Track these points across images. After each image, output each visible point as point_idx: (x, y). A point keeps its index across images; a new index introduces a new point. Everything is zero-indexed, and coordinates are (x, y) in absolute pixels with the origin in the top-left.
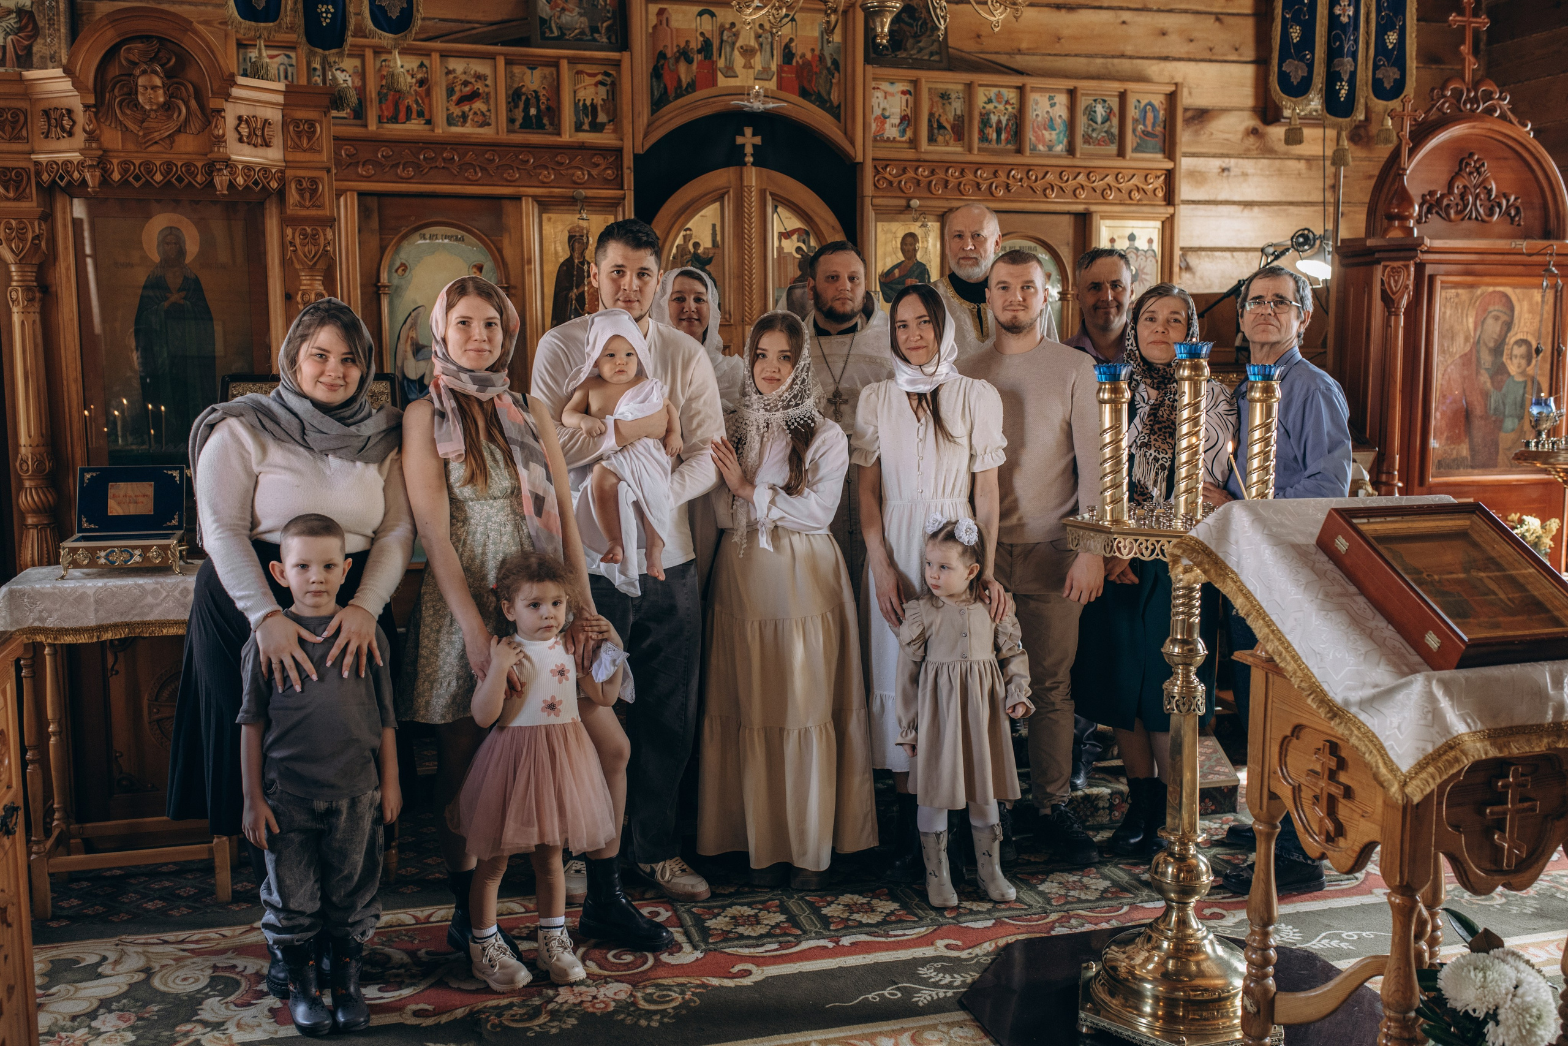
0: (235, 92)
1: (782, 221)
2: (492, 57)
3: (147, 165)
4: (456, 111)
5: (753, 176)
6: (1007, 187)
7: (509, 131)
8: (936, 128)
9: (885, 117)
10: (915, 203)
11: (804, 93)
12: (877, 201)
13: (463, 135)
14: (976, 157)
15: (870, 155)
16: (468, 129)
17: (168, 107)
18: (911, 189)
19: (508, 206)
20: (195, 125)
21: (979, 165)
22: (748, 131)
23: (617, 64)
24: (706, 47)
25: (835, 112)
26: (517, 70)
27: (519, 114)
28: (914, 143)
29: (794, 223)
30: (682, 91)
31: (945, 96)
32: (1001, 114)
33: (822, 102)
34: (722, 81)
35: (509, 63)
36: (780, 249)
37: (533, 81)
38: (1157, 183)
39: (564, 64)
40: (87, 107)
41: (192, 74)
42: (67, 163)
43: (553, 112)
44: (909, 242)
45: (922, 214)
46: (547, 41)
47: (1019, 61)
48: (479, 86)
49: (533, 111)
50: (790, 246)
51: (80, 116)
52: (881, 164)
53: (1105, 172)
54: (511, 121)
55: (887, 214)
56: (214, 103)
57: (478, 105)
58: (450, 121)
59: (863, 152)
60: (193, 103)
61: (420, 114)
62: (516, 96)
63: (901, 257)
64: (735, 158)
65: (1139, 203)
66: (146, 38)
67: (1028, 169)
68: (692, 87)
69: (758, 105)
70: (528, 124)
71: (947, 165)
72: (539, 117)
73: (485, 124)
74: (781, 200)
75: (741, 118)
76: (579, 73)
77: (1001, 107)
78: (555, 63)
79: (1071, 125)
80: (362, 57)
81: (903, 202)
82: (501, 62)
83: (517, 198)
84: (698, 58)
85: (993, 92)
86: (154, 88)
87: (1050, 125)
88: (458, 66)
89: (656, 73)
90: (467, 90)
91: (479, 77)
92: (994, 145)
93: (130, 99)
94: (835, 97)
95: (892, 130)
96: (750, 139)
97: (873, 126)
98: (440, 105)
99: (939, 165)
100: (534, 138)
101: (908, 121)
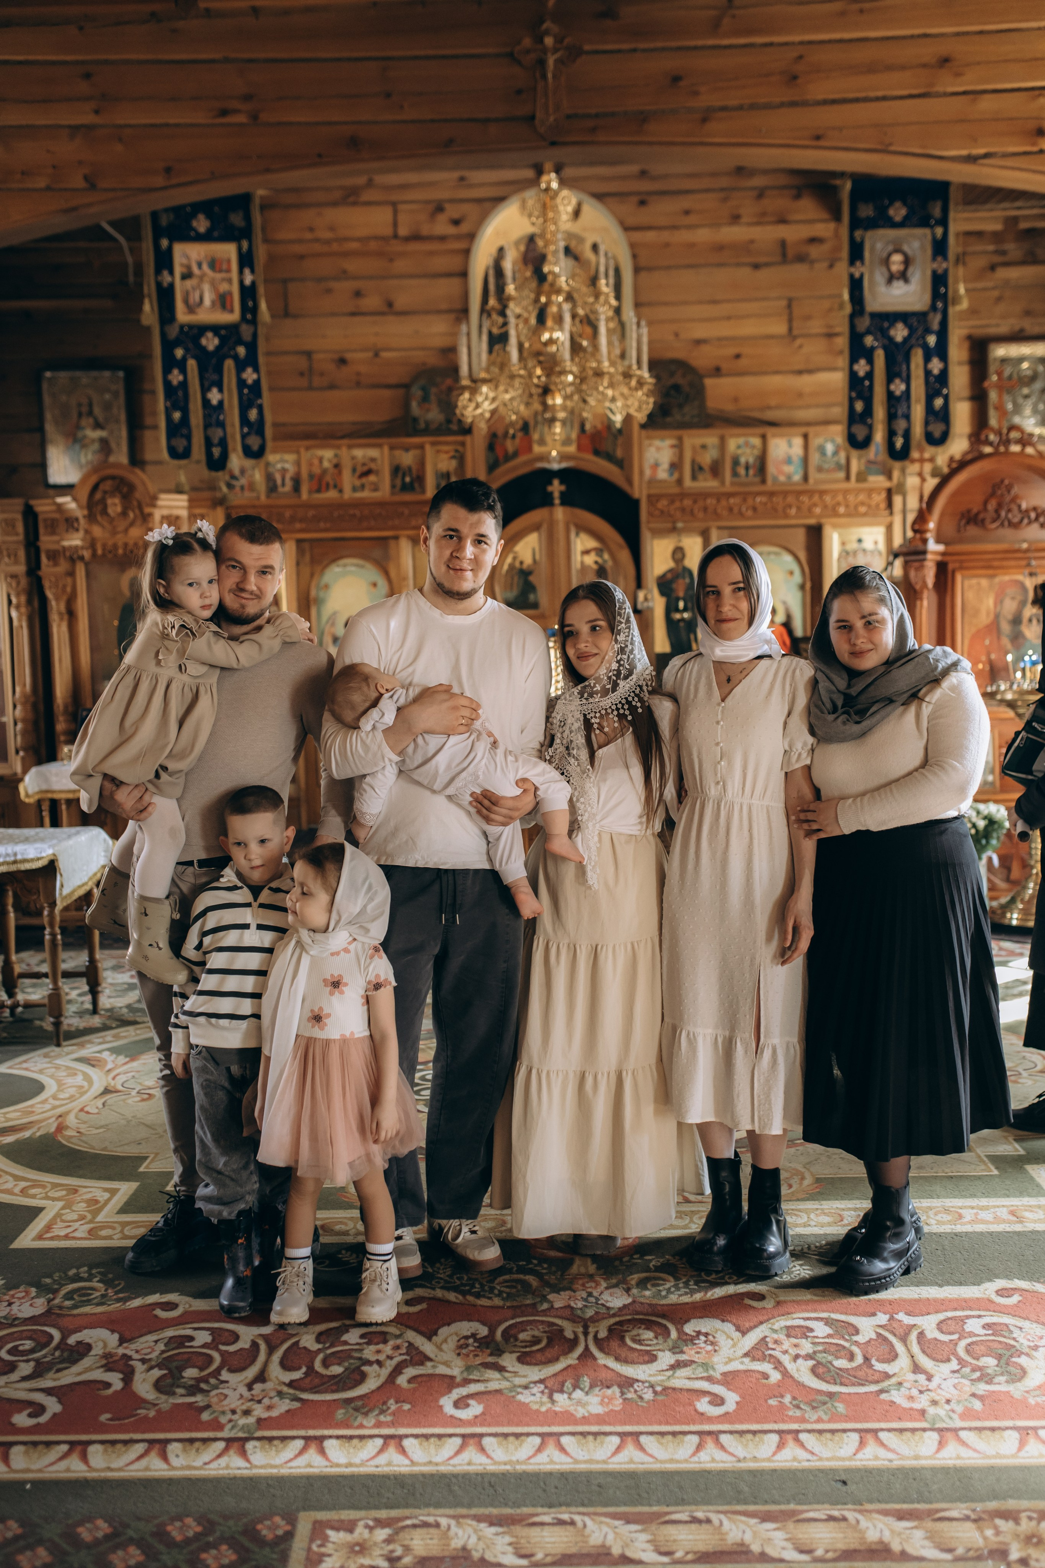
0: (160, 503)
1: (582, 543)
2: (380, 446)
3: (115, 547)
4: (358, 483)
5: (560, 513)
6: (755, 509)
7: (393, 494)
8: (697, 470)
9: (656, 466)
10: (680, 525)
11: (597, 453)
12: (652, 525)
13: (361, 499)
14: (728, 487)
15: (645, 493)
16: (365, 494)
17: (124, 514)
18: (678, 514)
19: (392, 543)
20: (139, 522)
21: (730, 495)
22: (556, 482)
23: (463, 444)
24: (525, 428)
25: (620, 464)
26: (398, 453)
27: (398, 482)
28: (680, 482)
29: (592, 543)
30: (508, 458)
31: (704, 447)
32: (748, 456)
33: (610, 457)
34: (537, 449)
35: (392, 448)
36: (582, 563)
37: (407, 459)
38: (880, 498)
39: (428, 447)
40: (84, 517)
41: (137, 495)
42: (76, 547)
43: (420, 479)
44: (679, 554)
45: (688, 531)
46: (416, 432)
47: (770, 415)
48: (373, 466)
49: (408, 479)
50: (590, 560)
51: (82, 521)
52: (653, 499)
53: (835, 492)
54: (393, 486)
55: (659, 533)
56: (147, 510)
57: (372, 478)
58: (354, 489)
59: (639, 491)
60: (137, 511)
61: (335, 486)
62: (396, 470)
63: (671, 564)
64: (547, 501)
65: (865, 515)
66: (113, 478)
67: (772, 494)
68: (516, 454)
69: (556, 466)
70: (406, 488)
71: (705, 495)
72: (412, 483)
73: (376, 489)
74: (581, 528)
75: (547, 475)
76: (438, 451)
77: (748, 451)
78: (421, 447)
79: (805, 460)
80: (298, 452)
81: (669, 525)
82: (386, 449)
83: (396, 538)
84: (520, 435)
85: (741, 441)
86: (115, 505)
87: (789, 461)
88: (359, 453)
89: (491, 447)
90: (365, 469)
91: (373, 460)
92: (743, 479)
93: (104, 512)
94: (619, 453)
95: (662, 474)
96: (556, 488)
97: (648, 473)
98: (348, 479)
99: (700, 496)
100: (408, 497)
101: (675, 466)
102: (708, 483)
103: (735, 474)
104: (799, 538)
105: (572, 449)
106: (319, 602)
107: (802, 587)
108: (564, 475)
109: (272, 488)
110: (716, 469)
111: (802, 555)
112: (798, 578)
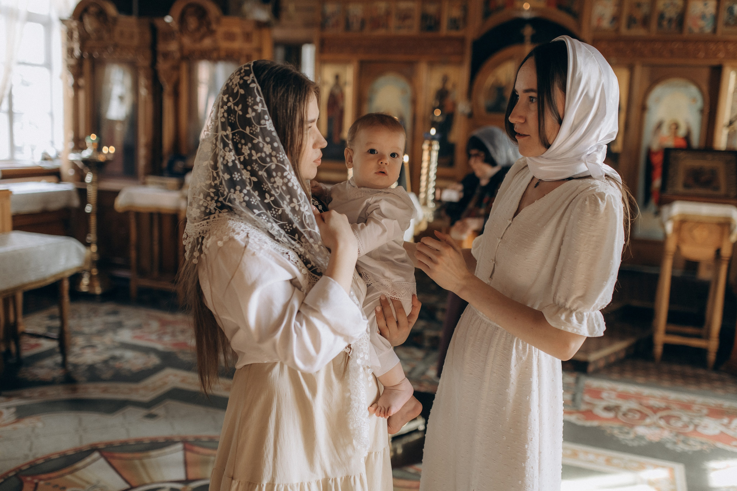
4: (399, 24)
6: (672, 52)
7: (420, 32)
9: (601, 17)
13: (400, 35)
14: (653, 35)
15: (591, 37)
16: (404, 32)
17: (199, 29)
18: (614, 54)
19: (416, 65)
21: (654, 41)
22: (527, 28)
25: (575, 15)
26: (426, 5)
27: (424, 24)
28: (617, 30)
30: (498, 9)
31: (639, 5)
32: (671, 14)
33: (568, 11)
34: (516, 4)
41: (207, 17)
43: (439, 23)
45: (618, 66)
48: (409, 13)
51: (177, 33)
52: (596, 42)
54: (422, 28)
57: (407, 21)
58: (398, 28)
60: (207, 27)
61: (384, 27)
62: (424, 17)
64: (521, 40)
67: (686, 41)
68: (502, 7)
69: (527, 15)
70: (428, 28)
71: (635, 39)
73: (409, 29)
75: (521, 22)
76: (451, 5)
77: (672, 8)
79: (716, 17)
80: (366, 4)
83: (419, 61)
85: (668, 1)
86: (193, 23)
87: (703, 17)
88: (402, 4)
89: (487, 2)
90: (406, 15)
91: (410, 9)
92: (666, 29)
93: (187, 27)
94: (576, 8)
95: (606, 24)
96: (528, 31)
97: (594, 22)
98: (393, 22)
99: (630, 41)
100: (430, 34)
101: (615, 19)
102: (639, 32)
103: (660, 25)
104: (705, 74)
105: (541, 5)
106: (370, 100)
107: (702, 111)
108: (534, 22)
109: (348, 26)
110: (645, 22)
111: (705, 88)
112: (699, 103)
